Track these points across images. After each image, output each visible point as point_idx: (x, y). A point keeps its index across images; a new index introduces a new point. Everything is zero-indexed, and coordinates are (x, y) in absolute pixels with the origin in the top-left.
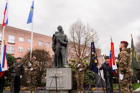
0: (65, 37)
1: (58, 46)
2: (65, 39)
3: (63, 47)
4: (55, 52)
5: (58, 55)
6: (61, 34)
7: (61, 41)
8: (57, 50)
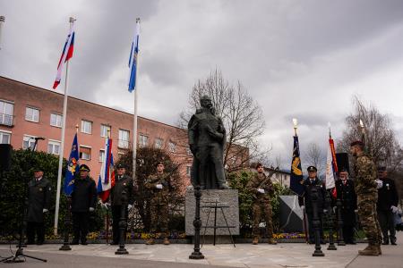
0: (220, 122)
1: (204, 141)
2: (219, 127)
3: (216, 145)
4: (194, 154)
5: (203, 162)
6: (210, 115)
7: (212, 131)
8: (203, 150)
